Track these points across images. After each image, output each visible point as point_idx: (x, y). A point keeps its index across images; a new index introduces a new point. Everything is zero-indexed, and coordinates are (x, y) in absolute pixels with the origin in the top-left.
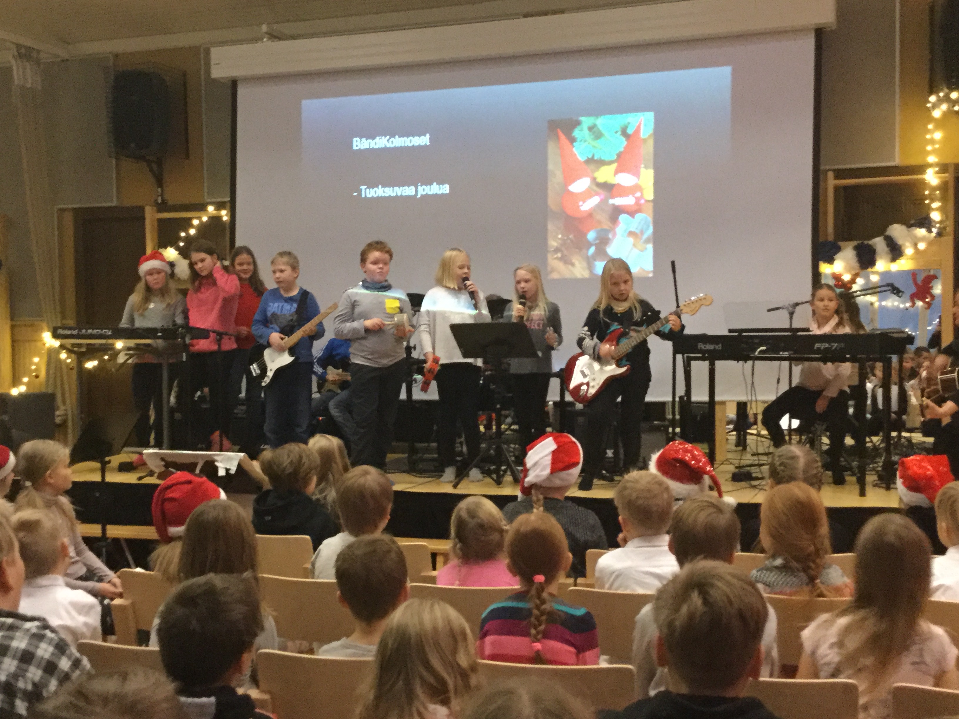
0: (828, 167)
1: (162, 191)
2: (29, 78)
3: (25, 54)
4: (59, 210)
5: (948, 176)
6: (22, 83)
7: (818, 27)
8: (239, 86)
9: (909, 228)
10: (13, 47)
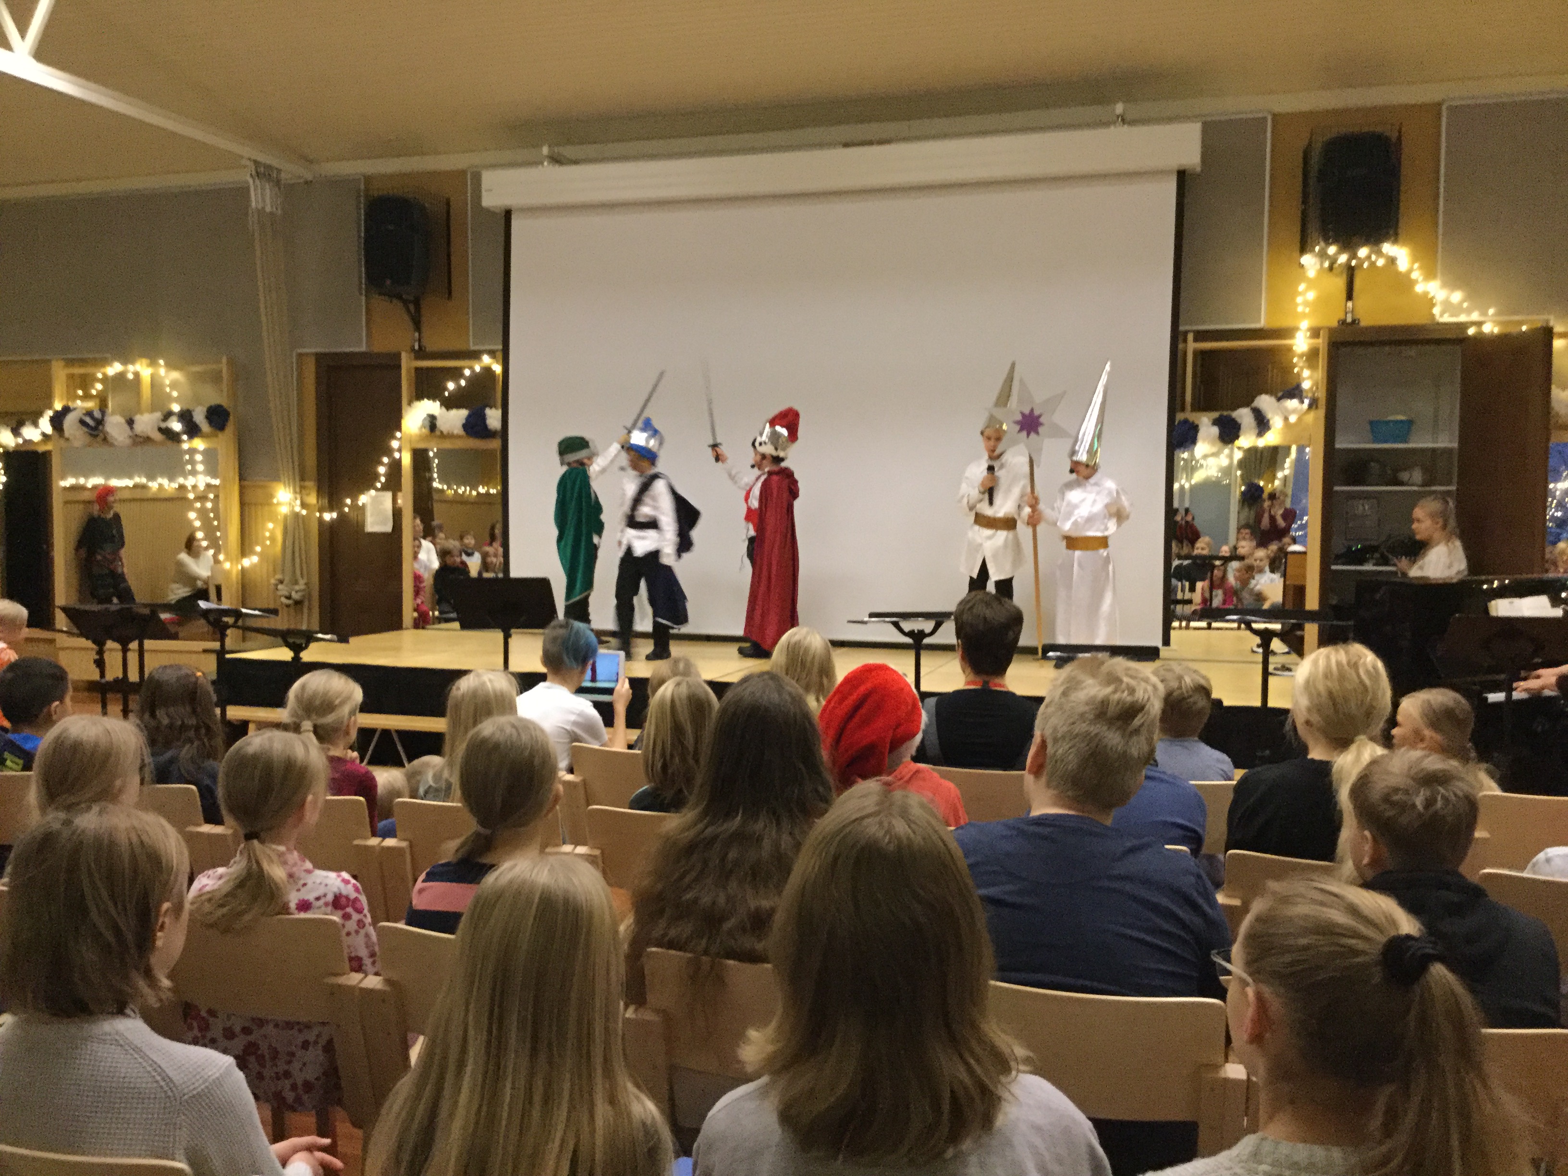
0: (1188, 328)
1: (420, 336)
2: (268, 201)
3: (264, 173)
4: (300, 355)
5: (1321, 342)
6: (260, 207)
7: (1182, 168)
8: (514, 217)
9: (1279, 399)
10: (251, 165)
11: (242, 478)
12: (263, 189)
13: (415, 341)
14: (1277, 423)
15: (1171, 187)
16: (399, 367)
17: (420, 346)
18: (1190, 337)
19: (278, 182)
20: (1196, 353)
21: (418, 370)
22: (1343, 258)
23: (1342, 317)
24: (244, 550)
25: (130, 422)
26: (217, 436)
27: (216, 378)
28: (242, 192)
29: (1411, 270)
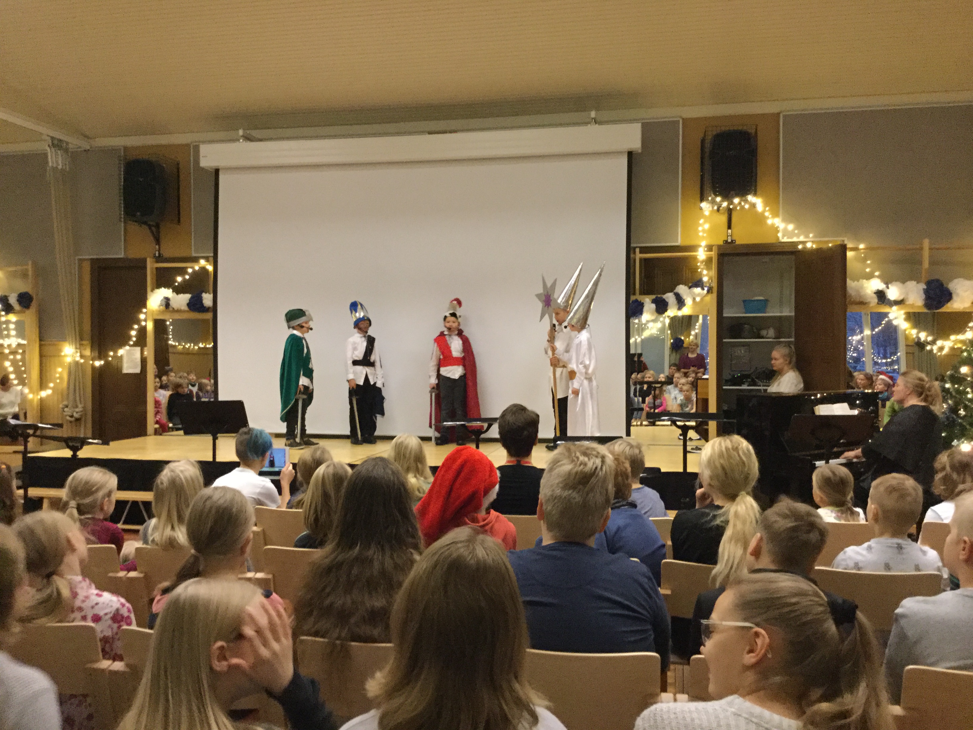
0: (635, 245)
1: (159, 248)
2: (60, 162)
3: (57, 144)
4: (80, 260)
5: (713, 254)
6: (55, 166)
7: (630, 150)
8: (220, 173)
9: (690, 288)
10: (49, 138)
11: (40, 340)
12: (56, 154)
13: (156, 251)
14: (689, 301)
15: (624, 161)
16: (145, 268)
17: (159, 254)
18: (638, 250)
19: (66, 150)
20: (641, 260)
21: (157, 269)
22: (725, 204)
23: (726, 239)
24: (42, 385)
26: (25, 312)
27: (24, 275)
28: (42, 156)
29: (764, 211)
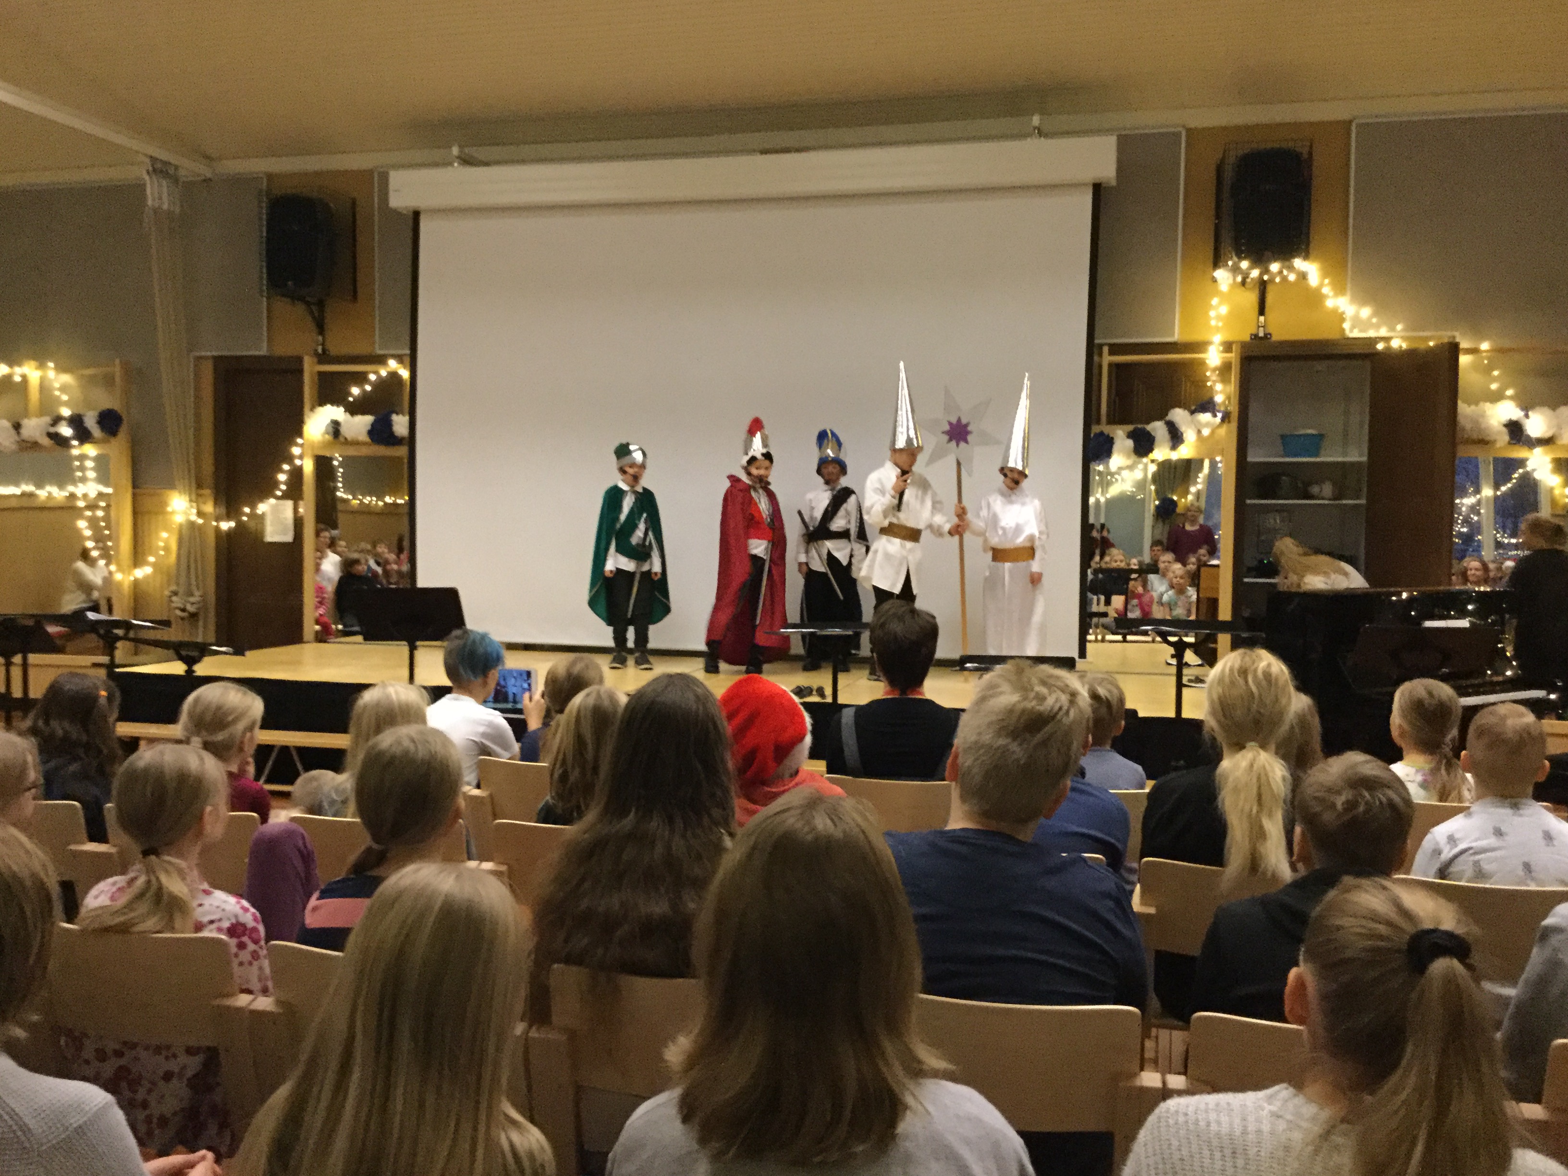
0: (1103, 341)
1: (323, 339)
2: (165, 199)
3: (160, 169)
4: (198, 358)
5: (1233, 356)
6: (157, 205)
7: (1098, 181)
8: (422, 218)
9: (1192, 413)
10: (148, 160)
11: (135, 486)
12: (160, 186)
13: (318, 345)
14: (1189, 435)
15: (1086, 200)
16: (301, 371)
17: (324, 350)
18: (1106, 349)
19: (175, 180)
20: (1110, 365)
21: (320, 374)
22: (1255, 273)
23: (1254, 331)
24: (137, 559)
25: (17, 427)
26: (108, 442)
27: (108, 381)
28: (139, 188)
29: (1322, 285)
